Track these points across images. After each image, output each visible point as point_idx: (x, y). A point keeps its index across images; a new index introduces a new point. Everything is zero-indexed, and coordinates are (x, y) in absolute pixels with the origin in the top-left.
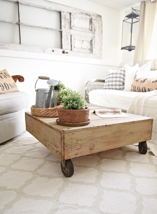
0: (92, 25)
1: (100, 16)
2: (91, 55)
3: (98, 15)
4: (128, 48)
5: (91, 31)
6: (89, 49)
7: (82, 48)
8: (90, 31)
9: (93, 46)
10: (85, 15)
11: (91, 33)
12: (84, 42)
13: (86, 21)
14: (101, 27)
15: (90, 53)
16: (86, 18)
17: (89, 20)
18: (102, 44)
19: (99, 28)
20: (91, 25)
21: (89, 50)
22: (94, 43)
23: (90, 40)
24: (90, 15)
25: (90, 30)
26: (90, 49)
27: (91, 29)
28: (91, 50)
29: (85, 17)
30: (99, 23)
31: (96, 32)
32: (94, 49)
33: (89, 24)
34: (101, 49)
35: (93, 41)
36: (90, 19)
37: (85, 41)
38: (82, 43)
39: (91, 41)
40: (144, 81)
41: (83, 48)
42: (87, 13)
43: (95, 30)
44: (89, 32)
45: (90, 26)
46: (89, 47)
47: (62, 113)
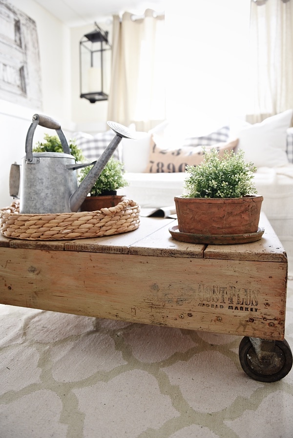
0: (20, 34)
1: (34, 22)
2: (23, 99)
3: (30, 19)
4: (88, 97)
5: (21, 47)
6: (18, 86)
7: (4, 81)
8: (18, 48)
9: (27, 81)
10: (6, 8)
11: (20, 51)
12: (8, 68)
13: (7, 21)
14: (36, 45)
15: (21, 95)
16: (8, 17)
17: (13, 23)
18: (40, 80)
19: (34, 46)
20: (18, 34)
21: (18, 89)
22: (28, 74)
23: (20, 66)
24: (14, 13)
25: (18, 45)
26: (20, 86)
27: (18, 42)
28: (23, 89)
29: (5, 13)
30: (32, 35)
31: (29, 53)
32: (28, 88)
33: (15, 32)
34: (40, 91)
35: (25, 69)
36: (15, 20)
37: (10, 67)
38: (3, 70)
39: (22, 69)
40: (178, 154)
41: (6, 80)
42: (9, 5)
43: (26, 47)
44: (16, 49)
45: (16, 35)
46: (18, 83)
47: (228, 209)
